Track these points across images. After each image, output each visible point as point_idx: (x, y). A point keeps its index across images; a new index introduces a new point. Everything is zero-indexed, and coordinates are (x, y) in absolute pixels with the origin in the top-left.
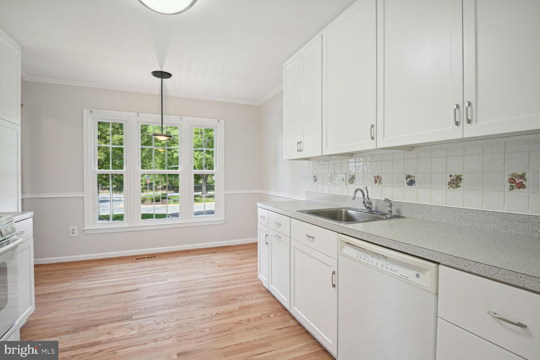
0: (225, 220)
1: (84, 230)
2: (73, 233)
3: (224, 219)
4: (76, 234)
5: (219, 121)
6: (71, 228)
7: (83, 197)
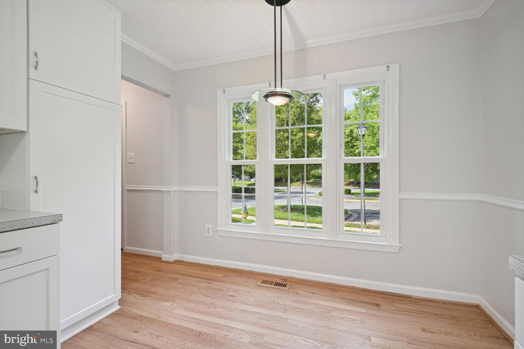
0: (400, 247)
1: (217, 231)
2: (208, 232)
3: (397, 244)
4: (210, 234)
5: (388, 67)
6: (207, 226)
7: (217, 192)
